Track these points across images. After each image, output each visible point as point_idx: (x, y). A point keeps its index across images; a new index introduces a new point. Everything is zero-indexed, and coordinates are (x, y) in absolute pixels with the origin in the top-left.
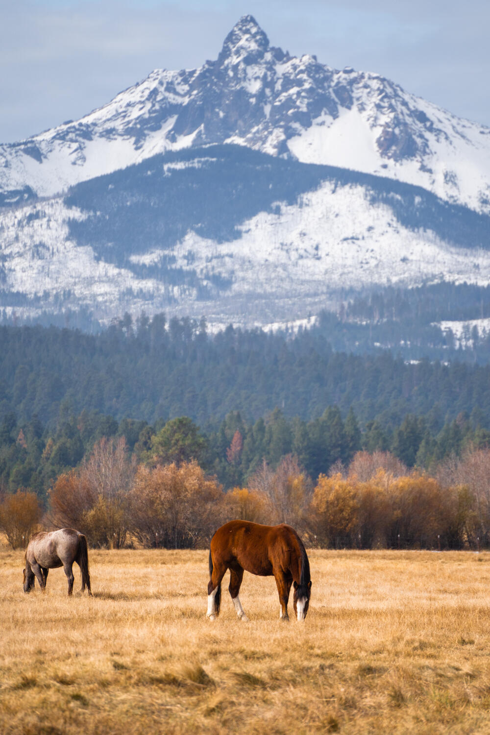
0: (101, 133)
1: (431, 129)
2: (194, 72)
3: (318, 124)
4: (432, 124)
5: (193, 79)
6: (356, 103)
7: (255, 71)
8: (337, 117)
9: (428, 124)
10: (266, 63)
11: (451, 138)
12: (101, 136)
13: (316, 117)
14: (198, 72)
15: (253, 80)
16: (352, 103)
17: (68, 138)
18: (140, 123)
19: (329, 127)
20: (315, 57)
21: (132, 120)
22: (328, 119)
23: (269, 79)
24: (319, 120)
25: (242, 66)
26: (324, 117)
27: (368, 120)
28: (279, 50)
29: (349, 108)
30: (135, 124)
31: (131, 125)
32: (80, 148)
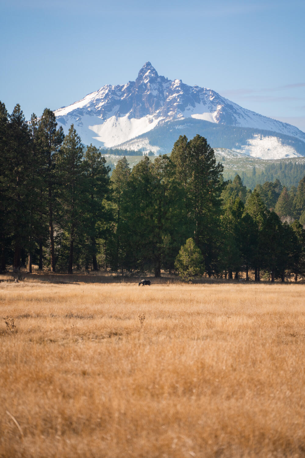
0: (86, 112)
1: (236, 112)
2: (123, 86)
3: (187, 110)
4: (236, 111)
5: (124, 89)
6: (202, 101)
7: (154, 86)
8: (195, 107)
9: (234, 110)
10: (159, 82)
11: (245, 117)
12: (87, 114)
13: (186, 106)
14: (125, 87)
15: (154, 90)
16: (200, 101)
17: (73, 114)
18: (103, 108)
19: (192, 111)
20: (181, 81)
21: (100, 107)
22: (191, 107)
23: (161, 89)
24: (188, 108)
25: (149, 84)
26: (189, 107)
27: (209, 108)
28: (163, 77)
29: (199, 103)
30: (101, 109)
31: (99, 109)
32: (80, 119)
